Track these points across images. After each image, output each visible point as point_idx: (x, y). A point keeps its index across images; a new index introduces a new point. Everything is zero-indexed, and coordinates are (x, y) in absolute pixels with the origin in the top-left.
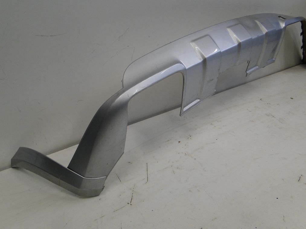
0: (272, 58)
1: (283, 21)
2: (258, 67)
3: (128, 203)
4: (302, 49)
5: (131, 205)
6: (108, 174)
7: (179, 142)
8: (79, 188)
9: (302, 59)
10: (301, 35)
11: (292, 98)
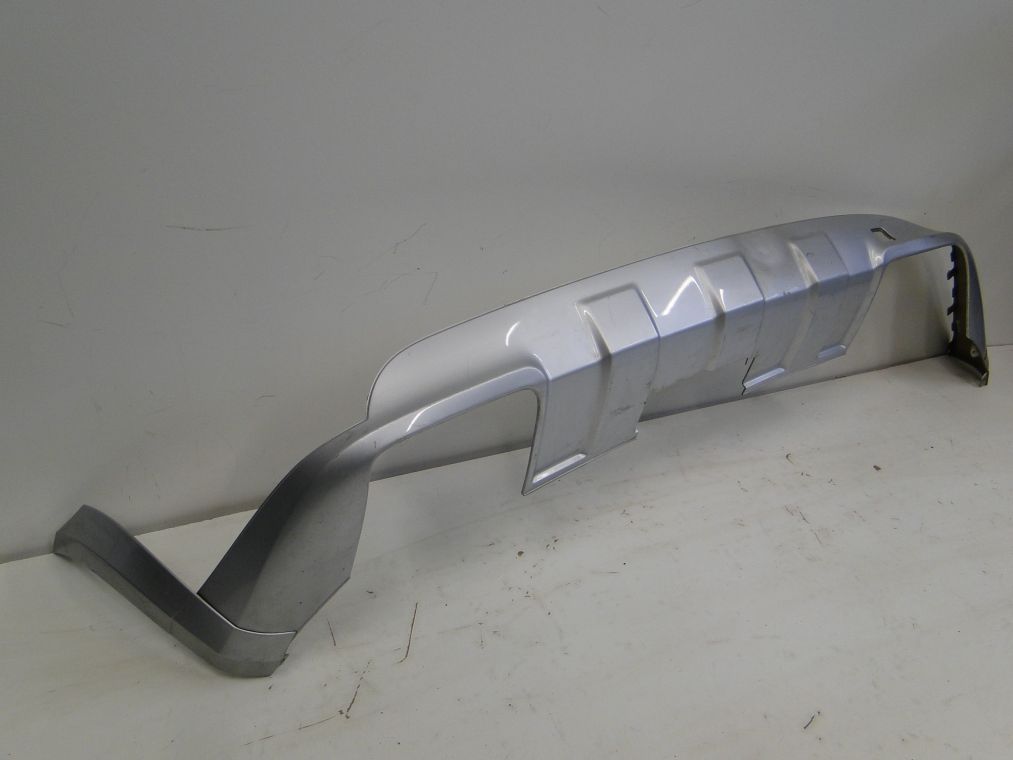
0: (839, 343)
1: (880, 246)
2: (783, 370)
3: (341, 712)
4: (952, 314)
5: (348, 717)
6: (302, 627)
7: (520, 553)
8: (218, 652)
9: (951, 340)
10: (949, 278)
11: (877, 468)
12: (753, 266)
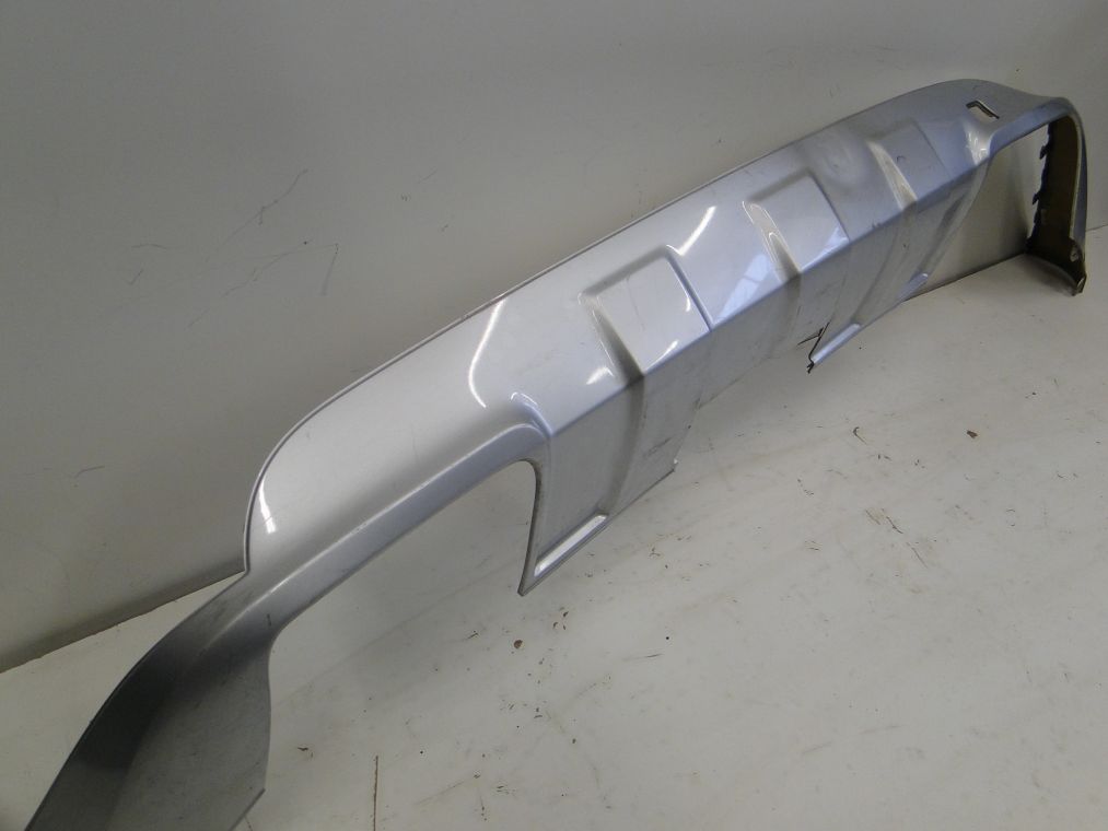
0: (921, 271)
1: (983, 129)
2: (856, 326)
7: (518, 644)
10: (1041, 158)
11: (972, 435)
12: (828, 190)
